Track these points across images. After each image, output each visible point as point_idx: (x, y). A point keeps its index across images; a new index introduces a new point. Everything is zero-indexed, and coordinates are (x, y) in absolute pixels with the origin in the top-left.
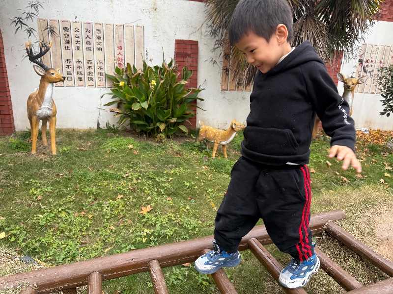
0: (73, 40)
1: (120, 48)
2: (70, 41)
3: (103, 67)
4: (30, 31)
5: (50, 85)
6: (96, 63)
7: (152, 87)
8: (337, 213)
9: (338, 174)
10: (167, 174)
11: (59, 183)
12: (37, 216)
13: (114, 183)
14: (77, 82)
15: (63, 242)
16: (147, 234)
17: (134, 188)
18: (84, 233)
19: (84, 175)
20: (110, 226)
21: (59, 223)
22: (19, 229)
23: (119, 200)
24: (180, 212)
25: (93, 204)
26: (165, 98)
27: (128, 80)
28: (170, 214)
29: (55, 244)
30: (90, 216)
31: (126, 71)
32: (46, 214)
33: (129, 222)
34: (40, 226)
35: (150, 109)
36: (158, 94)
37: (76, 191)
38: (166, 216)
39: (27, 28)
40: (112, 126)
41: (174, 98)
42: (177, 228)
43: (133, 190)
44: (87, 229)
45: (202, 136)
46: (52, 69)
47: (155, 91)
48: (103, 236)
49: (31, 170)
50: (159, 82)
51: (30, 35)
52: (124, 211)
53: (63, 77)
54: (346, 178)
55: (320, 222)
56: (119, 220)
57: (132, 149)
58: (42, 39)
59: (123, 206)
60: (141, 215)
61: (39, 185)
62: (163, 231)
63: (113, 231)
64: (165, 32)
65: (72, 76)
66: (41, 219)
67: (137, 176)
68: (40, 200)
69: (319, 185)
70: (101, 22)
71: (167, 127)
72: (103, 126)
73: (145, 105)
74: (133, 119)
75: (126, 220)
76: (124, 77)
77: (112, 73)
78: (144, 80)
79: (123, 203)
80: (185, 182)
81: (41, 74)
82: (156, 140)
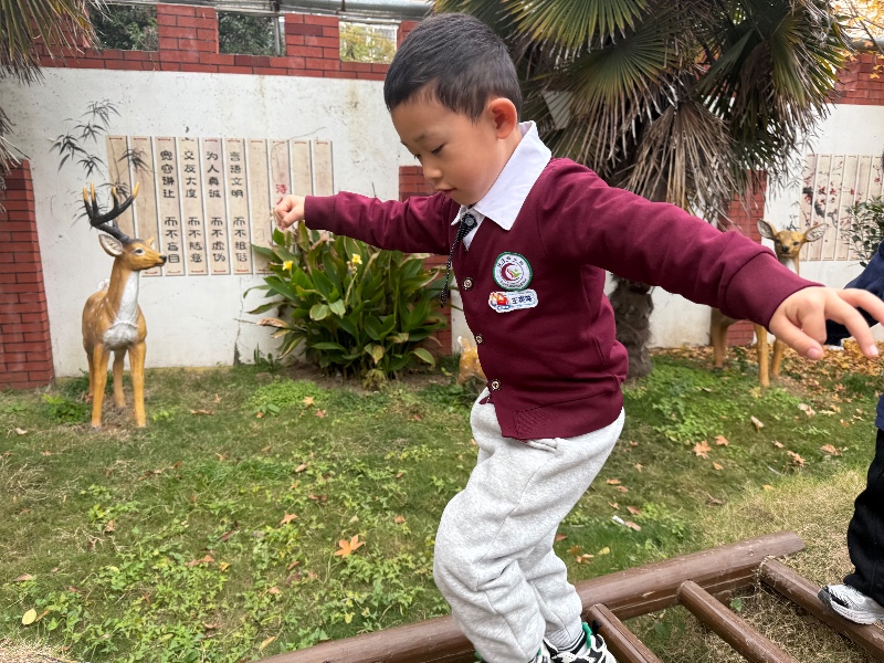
0: (182, 176)
1: (283, 189)
2: (175, 179)
3: (247, 232)
4: (90, 163)
5: (133, 275)
6: (230, 223)
7: (353, 269)
8: (784, 538)
9: (780, 445)
10: (393, 462)
11: (154, 490)
12: (105, 570)
13: (275, 487)
14: (190, 266)
15: (164, 628)
16: (354, 602)
17: (320, 498)
18: (211, 606)
19: (209, 471)
20: (269, 587)
21: (154, 584)
22: (67, 601)
23: (289, 526)
24: (427, 551)
25: (229, 537)
26: (382, 292)
27: (301, 257)
28: (405, 556)
29: (146, 633)
30: (224, 565)
31: (296, 238)
32: (126, 565)
33: (312, 577)
34: (112, 592)
35: (350, 317)
36: (366, 283)
37: (191, 509)
38: (395, 560)
39: (85, 157)
40: (266, 358)
41: (402, 290)
42: (421, 589)
43: (317, 503)
44: (219, 596)
45: (467, 371)
46: (138, 240)
47: (360, 277)
48: (254, 612)
49: (90, 464)
50: (369, 258)
51: (91, 170)
52: (300, 552)
53: (161, 257)
54: (801, 454)
55: (746, 561)
56: (288, 572)
57: (311, 406)
58: (115, 177)
59: (297, 540)
60: (337, 560)
61: (108, 497)
62: (391, 596)
63: (278, 598)
64: (377, 152)
65: (179, 253)
66: (116, 575)
67: (325, 468)
68: (111, 533)
69: (741, 472)
70: (240, 137)
71: (389, 353)
72: (247, 357)
73: (339, 308)
74: (312, 339)
75: (306, 571)
76: (291, 250)
77: (265, 242)
78: (335, 254)
79: (296, 532)
80: (435, 478)
81: (116, 252)
82: (365, 384)
